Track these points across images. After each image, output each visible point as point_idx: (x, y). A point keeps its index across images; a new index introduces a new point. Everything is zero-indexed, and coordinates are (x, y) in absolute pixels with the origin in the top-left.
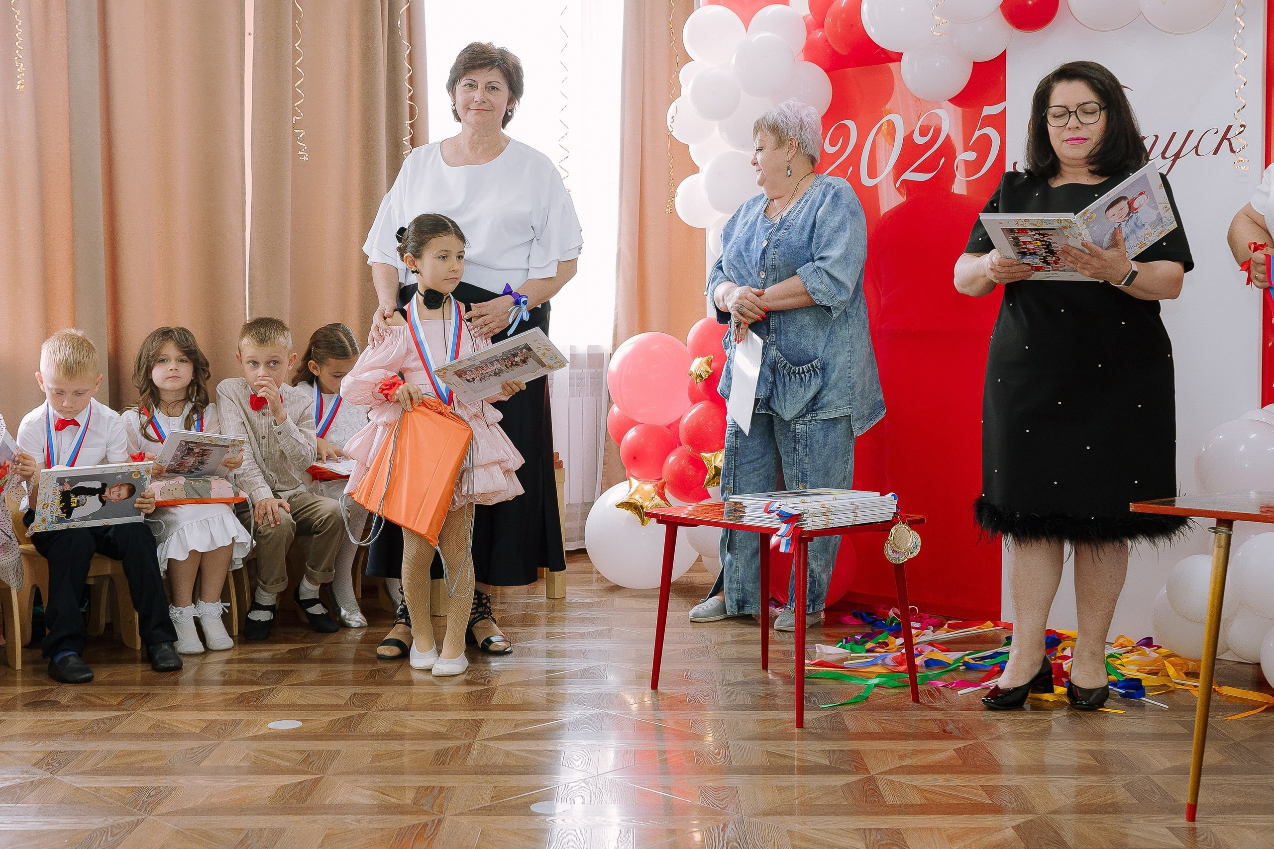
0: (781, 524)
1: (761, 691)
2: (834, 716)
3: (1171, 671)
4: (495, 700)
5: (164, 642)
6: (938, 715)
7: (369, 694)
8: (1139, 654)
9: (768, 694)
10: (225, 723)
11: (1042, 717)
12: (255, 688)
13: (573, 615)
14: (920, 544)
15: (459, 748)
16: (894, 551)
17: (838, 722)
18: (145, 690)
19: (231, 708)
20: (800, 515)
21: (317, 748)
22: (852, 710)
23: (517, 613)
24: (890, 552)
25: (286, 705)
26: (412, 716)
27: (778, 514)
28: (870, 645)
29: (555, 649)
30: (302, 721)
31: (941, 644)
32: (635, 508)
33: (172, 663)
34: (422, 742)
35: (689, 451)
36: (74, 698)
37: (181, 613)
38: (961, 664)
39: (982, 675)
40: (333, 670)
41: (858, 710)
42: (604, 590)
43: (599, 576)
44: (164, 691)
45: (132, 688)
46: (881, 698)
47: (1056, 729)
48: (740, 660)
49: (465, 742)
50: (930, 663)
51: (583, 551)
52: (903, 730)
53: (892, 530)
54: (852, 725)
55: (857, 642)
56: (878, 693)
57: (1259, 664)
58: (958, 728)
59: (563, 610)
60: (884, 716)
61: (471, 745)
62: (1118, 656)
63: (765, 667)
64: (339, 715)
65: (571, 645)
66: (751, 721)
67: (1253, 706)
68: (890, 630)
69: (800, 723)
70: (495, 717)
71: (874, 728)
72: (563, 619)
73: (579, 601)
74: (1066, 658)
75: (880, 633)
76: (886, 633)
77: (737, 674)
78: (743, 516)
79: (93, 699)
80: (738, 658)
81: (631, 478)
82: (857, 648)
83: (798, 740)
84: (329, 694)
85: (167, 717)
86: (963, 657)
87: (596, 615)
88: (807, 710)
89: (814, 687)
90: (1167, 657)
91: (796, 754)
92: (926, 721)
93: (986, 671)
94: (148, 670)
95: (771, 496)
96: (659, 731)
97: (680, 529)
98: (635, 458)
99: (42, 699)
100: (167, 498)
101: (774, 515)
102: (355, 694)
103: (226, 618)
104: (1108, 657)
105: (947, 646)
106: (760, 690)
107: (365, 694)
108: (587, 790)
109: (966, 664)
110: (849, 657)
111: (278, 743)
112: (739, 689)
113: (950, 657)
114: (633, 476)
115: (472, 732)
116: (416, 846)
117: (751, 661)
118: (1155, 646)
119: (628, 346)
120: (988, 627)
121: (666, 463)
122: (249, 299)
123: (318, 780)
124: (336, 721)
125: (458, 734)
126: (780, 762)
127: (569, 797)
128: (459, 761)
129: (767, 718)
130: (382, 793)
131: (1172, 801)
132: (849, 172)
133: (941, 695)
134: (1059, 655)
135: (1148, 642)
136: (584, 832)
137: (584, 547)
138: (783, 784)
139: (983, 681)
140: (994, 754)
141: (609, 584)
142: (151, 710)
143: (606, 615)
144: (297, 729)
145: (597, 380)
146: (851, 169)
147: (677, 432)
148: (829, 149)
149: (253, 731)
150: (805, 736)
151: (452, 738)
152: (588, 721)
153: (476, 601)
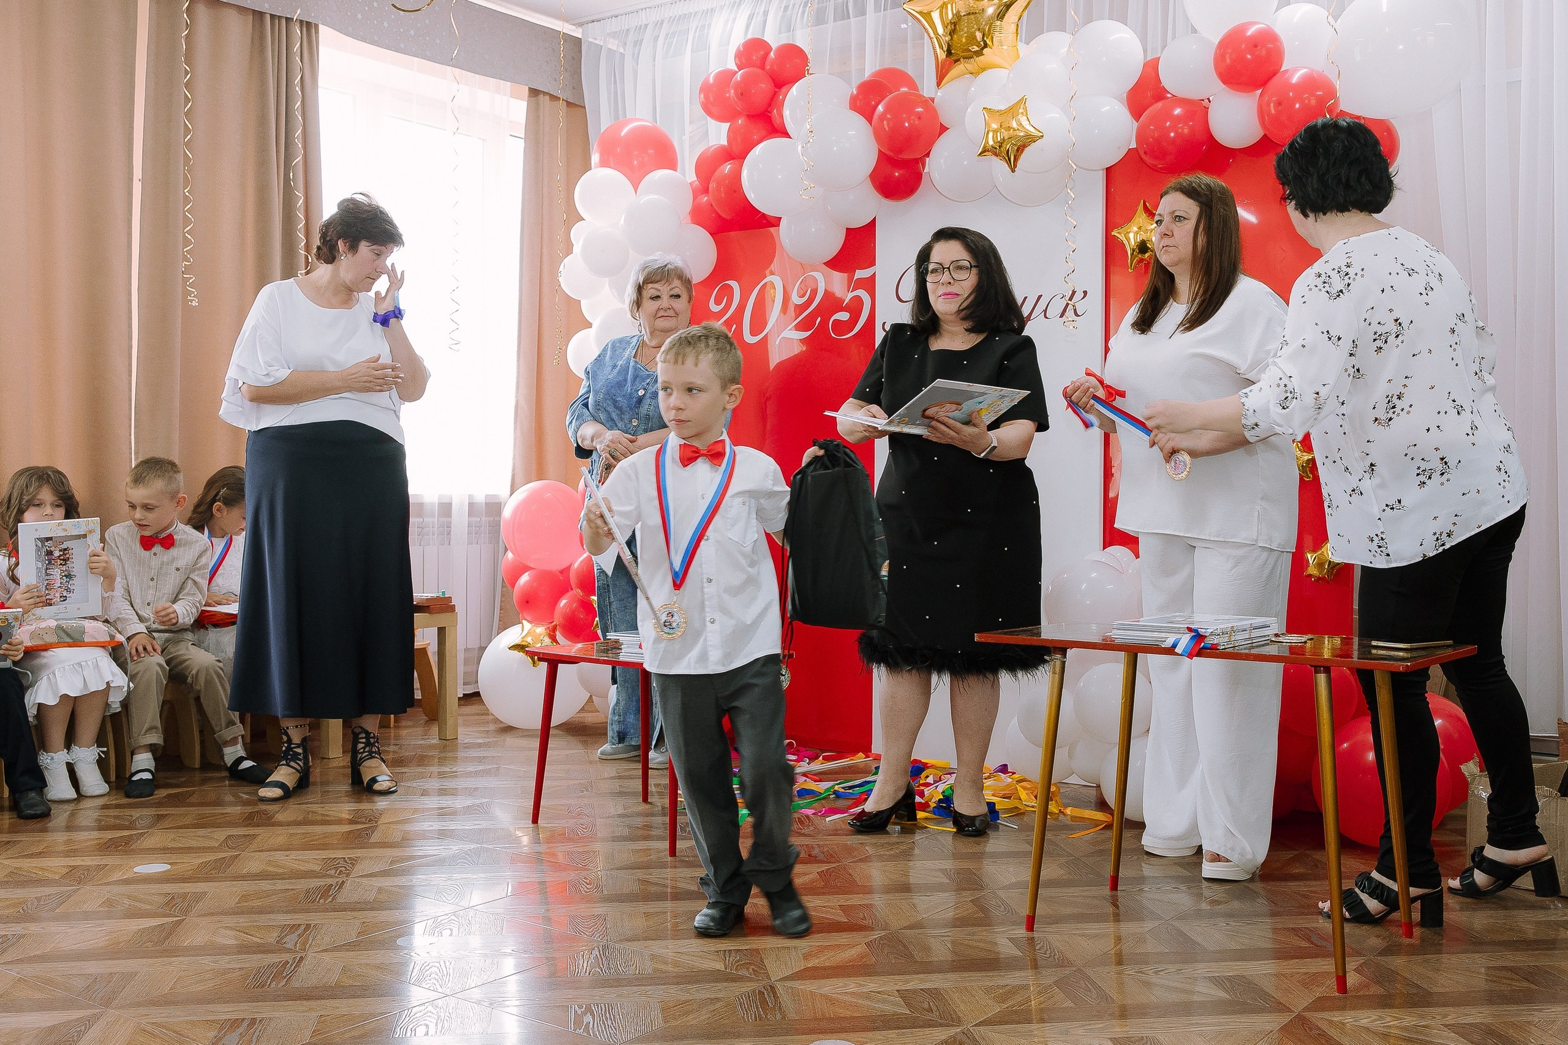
1: (639, 823)
3: (1023, 794)
4: (375, 838)
5: (31, 790)
7: (245, 835)
8: (994, 780)
9: (645, 826)
10: (88, 869)
11: (902, 840)
12: (126, 833)
13: (462, 755)
15: (332, 885)
19: (97, 853)
21: (182, 891)
23: (408, 754)
25: (156, 849)
26: (287, 856)
29: (442, 787)
30: (171, 864)
31: (815, 774)
32: (526, 650)
33: (39, 810)
34: (293, 881)
35: (580, 596)
37: (52, 759)
38: (831, 793)
39: (850, 802)
43: (492, 717)
44: (27, 839)
47: (917, 851)
48: (621, 794)
49: (337, 880)
50: (803, 793)
51: (477, 694)
57: (1098, 786)
59: (455, 749)
61: (343, 882)
63: (645, 799)
64: (211, 857)
65: (458, 783)
66: (627, 852)
67: (1095, 823)
69: (673, 851)
70: (371, 855)
72: (454, 759)
73: (470, 742)
74: (928, 785)
77: (618, 807)
78: (621, 653)
80: (620, 793)
81: (524, 621)
83: (671, 868)
84: (203, 837)
85: (27, 864)
86: (834, 786)
87: (486, 754)
90: (1019, 781)
91: (669, 882)
93: (853, 799)
94: (11, 818)
97: (560, 666)
98: (527, 602)
100: (37, 642)
102: (229, 837)
103: (102, 763)
105: (820, 777)
106: (639, 821)
107: (241, 836)
108: (456, 923)
109: (835, 792)
111: (142, 887)
112: (618, 821)
113: (822, 787)
114: (525, 619)
115: (347, 870)
116: (273, 985)
117: (633, 794)
118: (1010, 772)
119: (522, 493)
120: (859, 759)
121: (557, 606)
122: (135, 444)
123: (179, 922)
124: (206, 863)
125: (332, 872)
126: (653, 889)
127: (438, 930)
128: (330, 899)
129: (641, 848)
130: (244, 933)
131: (1014, 914)
132: (733, 330)
133: (809, 822)
134: (921, 782)
135: (1004, 769)
136: (448, 964)
137: (478, 690)
138: (651, 910)
139: (851, 807)
140: (855, 875)
141: (502, 725)
142: (6, 859)
143: (496, 755)
144: (164, 872)
145: (495, 527)
146: (734, 326)
147: (569, 577)
148: (714, 308)
149: (117, 876)
150: (678, 864)
151: (324, 876)
152: (466, 856)
153: (364, 740)
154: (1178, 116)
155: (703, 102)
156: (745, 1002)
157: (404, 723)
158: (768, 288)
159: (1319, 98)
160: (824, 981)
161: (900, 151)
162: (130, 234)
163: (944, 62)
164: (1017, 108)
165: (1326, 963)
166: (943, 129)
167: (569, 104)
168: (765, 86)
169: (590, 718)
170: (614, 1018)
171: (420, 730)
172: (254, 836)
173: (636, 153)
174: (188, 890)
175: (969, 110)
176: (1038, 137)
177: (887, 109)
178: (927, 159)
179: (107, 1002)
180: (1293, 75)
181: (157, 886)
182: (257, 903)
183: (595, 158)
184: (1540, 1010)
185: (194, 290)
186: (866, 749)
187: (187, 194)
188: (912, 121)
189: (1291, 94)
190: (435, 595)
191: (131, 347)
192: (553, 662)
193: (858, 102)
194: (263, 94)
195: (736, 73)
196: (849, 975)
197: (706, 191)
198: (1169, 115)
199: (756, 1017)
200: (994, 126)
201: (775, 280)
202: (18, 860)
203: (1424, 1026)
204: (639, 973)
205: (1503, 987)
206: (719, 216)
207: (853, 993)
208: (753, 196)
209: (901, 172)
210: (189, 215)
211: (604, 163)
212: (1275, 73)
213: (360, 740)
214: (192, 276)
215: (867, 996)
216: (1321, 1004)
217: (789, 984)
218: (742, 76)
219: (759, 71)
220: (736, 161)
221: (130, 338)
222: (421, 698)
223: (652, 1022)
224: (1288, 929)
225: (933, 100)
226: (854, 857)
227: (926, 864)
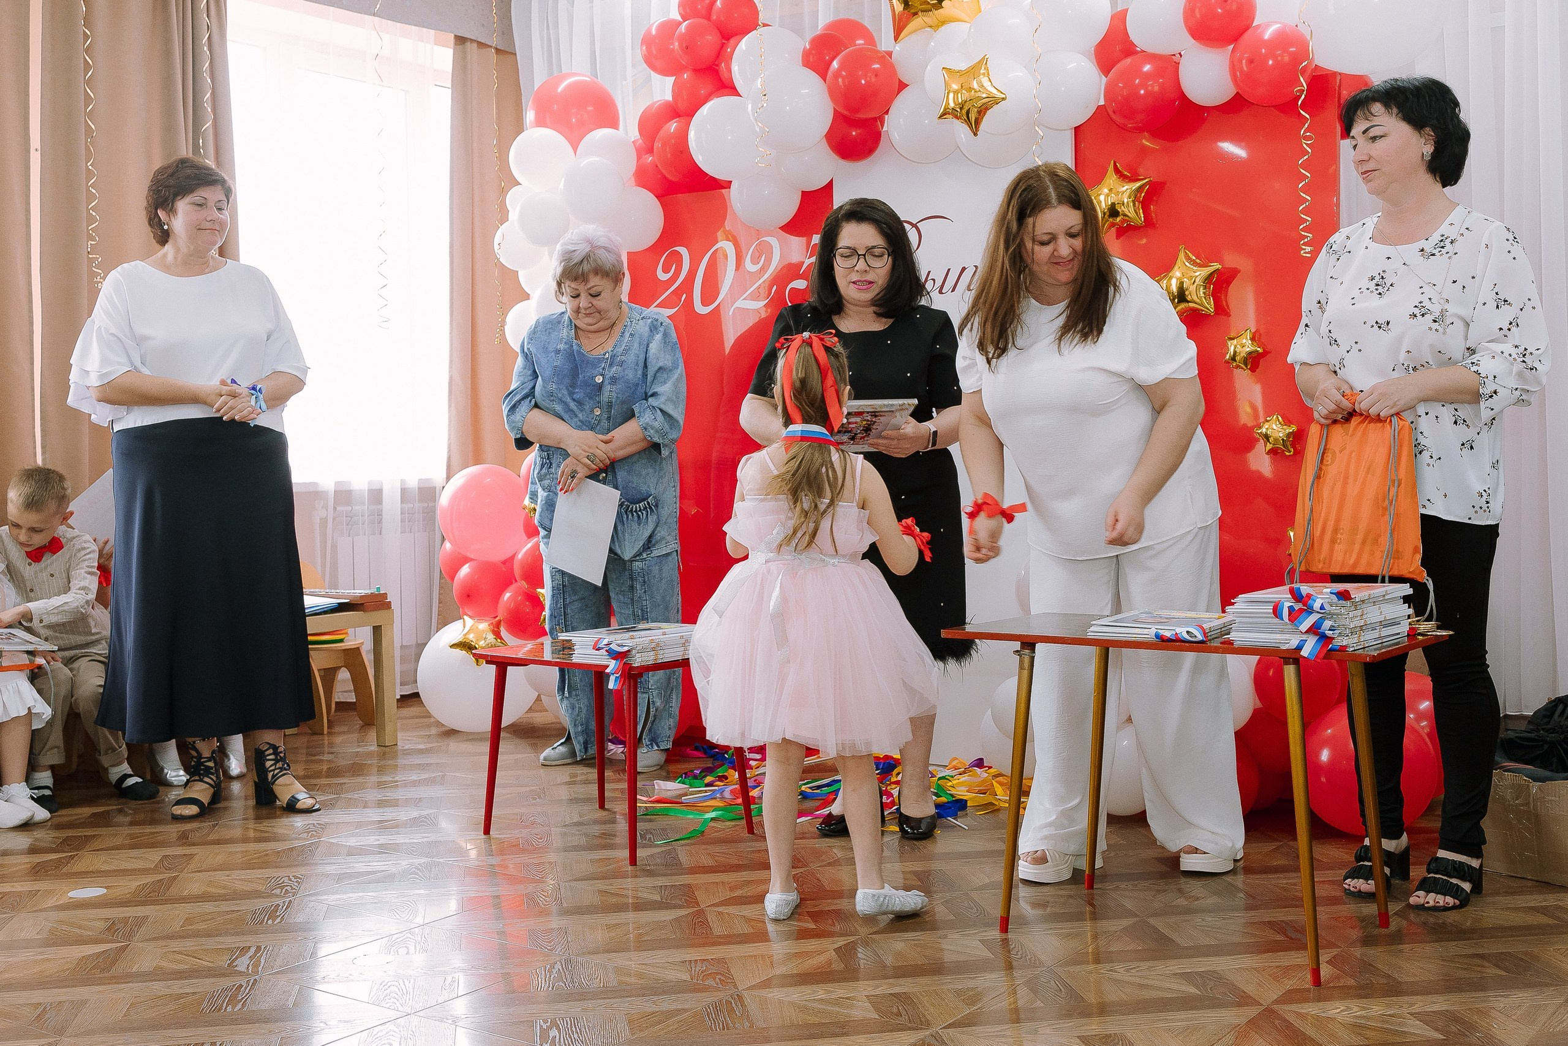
0: (610, 660)
1: (597, 831)
2: (669, 852)
3: (999, 790)
4: (319, 854)
7: (181, 855)
8: (969, 776)
9: (603, 834)
10: (19, 894)
13: (405, 762)
15: (278, 905)
17: (672, 857)
19: (26, 879)
20: (629, 651)
21: (123, 915)
22: (685, 845)
23: (345, 763)
25: (89, 872)
26: (228, 876)
27: (606, 651)
28: (709, 779)
29: (385, 798)
30: (106, 888)
32: (468, 648)
34: (238, 902)
39: (818, 803)
40: (141, 833)
41: (693, 845)
42: (439, 735)
43: (433, 720)
46: (716, 832)
48: (577, 801)
49: (284, 899)
51: (416, 695)
52: (736, 862)
54: (685, 859)
55: (696, 777)
56: (714, 827)
59: (395, 756)
60: (717, 849)
61: (290, 902)
62: (949, 778)
63: (602, 806)
64: (148, 879)
65: (401, 794)
66: (585, 862)
68: (729, 763)
69: (633, 860)
70: (317, 873)
71: (708, 862)
72: (395, 767)
73: (411, 748)
76: (725, 767)
77: (573, 814)
78: (572, 654)
80: (575, 799)
81: (465, 617)
82: (697, 782)
83: (631, 877)
84: (137, 858)
87: (429, 761)
88: (641, 848)
89: (648, 824)
90: (994, 776)
91: (630, 892)
93: (822, 800)
95: (600, 632)
96: (490, 877)
97: (510, 669)
98: (468, 596)
101: (603, 652)
102: (166, 856)
104: (940, 779)
106: (597, 829)
107: (177, 856)
108: (412, 941)
110: (688, 792)
111: (78, 912)
112: (574, 830)
114: (467, 615)
115: (292, 889)
116: (229, 1009)
117: (589, 800)
118: (986, 767)
119: (460, 479)
121: (500, 601)
123: (123, 949)
124: (143, 886)
125: (278, 891)
126: (613, 900)
127: (393, 948)
128: (278, 920)
129: (601, 857)
130: (193, 957)
131: (986, 915)
132: (683, 299)
135: (980, 763)
136: (407, 982)
137: (416, 690)
138: (614, 922)
139: (818, 809)
140: (823, 880)
141: (444, 729)
143: (440, 761)
144: (101, 896)
145: (429, 515)
146: (685, 295)
147: (512, 568)
148: (662, 276)
149: (51, 902)
150: (638, 873)
151: (271, 896)
152: (416, 871)
154: (1147, 73)
155: (645, 55)
156: (712, 1012)
157: (337, 729)
158: (720, 255)
159: (1291, 54)
160: (792, 988)
161: (857, 110)
162: (28, 211)
163: (901, 16)
164: (978, 68)
165: (1300, 955)
166: (902, 86)
167: (498, 51)
168: (712, 38)
169: (539, 719)
170: (581, 1032)
171: (355, 736)
172: (191, 856)
173: (574, 110)
174: (128, 915)
175: (929, 67)
176: (999, 98)
177: (842, 67)
178: (886, 116)
179: (60, 1031)
180: (1264, 31)
181: (96, 911)
182: (203, 926)
183: (530, 116)
184: (1507, 996)
185: (100, 272)
187: (90, 167)
188: (868, 79)
189: (1263, 51)
190: (369, 592)
191: (32, 333)
192: (502, 665)
193: (811, 57)
194: (168, 53)
195: (680, 23)
196: (818, 982)
198: (1138, 72)
199: (723, 1026)
200: (955, 87)
201: (726, 246)
203: (1390, 1015)
204: (604, 986)
205: (1473, 975)
206: (665, 178)
207: (822, 1000)
208: (701, 158)
209: (859, 132)
210: (94, 191)
211: (540, 122)
212: (1247, 28)
214: (99, 257)
215: (836, 1002)
216: (1291, 997)
217: (756, 992)
218: (687, 28)
219: (705, 22)
220: (682, 119)
221: (31, 323)
222: (355, 700)
223: (618, 1034)
224: (1264, 923)
225: (890, 54)
226: (823, 861)
227: (898, 866)
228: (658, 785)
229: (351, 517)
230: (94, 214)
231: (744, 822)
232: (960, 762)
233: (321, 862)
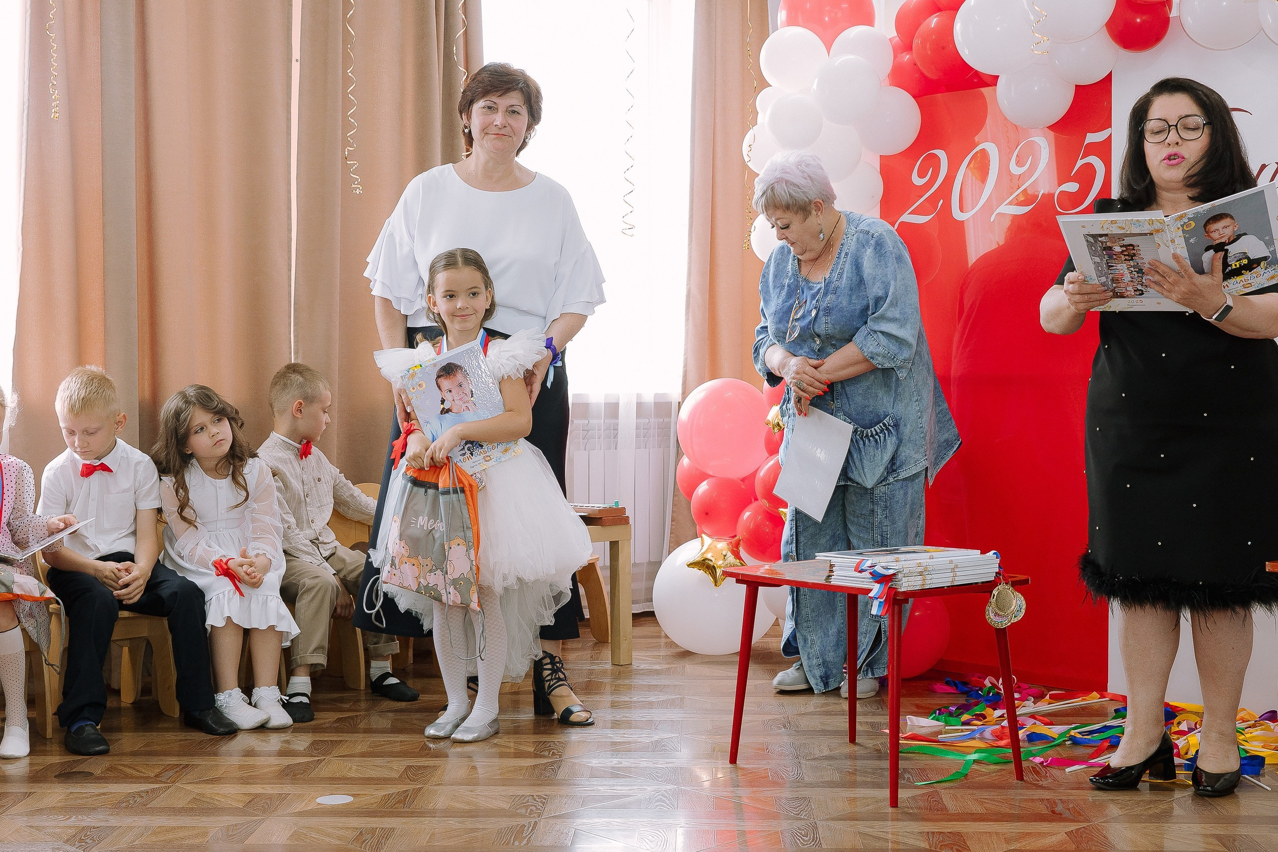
0: (873, 584)
1: (849, 767)
2: (930, 795)
4: (561, 774)
6: (1046, 795)
7: (424, 767)
8: (1262, 730)
9: (857, 770)
10: (270, 797)
11: (1161, 798)
12: (303, 760)
13: (641, 682)
14: (1024, 607)
15: (524, 826)
16: (996, 614)
17: (936, 801)
18: (184, 761)
19: (276, 781)
20: (894, 574)
21: (369, 826)
22: (951, 788)
23: (581, 680)
24: (992, 615)
25: (336, 778)
26: (472, 791)
27: (871, 573)
28: (965, 717)
30: (353, 795)
31: (1044, 716)
32: (707, 567)
34: (483, 819)
35: (766, 507)
36: (108, 769)
38: (1066, 739)
39: (1091, 751)
40: (385, 741)
41: (957, 788)
42: (673, 656)
43: (668, 640)
44: (203, 762)
45: (169, 758)
46: (981, 775)
47: (1178, 811)
48: (824, 733)
49: (529, 820)
50: (1033, 738)
51: (651, 614)
52: (1008, 811)
53: (994, 592)
54: (951, 805)
55: (951, 714)
56: (978, 770)
58: (1069, 809)
59: (631, 676)
60: (985, 794)
61: (536, 823)
62: (1241, 731)
63: (852, 740)
64: (392, 789)
65: (638, 715)
66: (841, 800)
68: (987, 701)
69: (894, 802)
70: (561, 794)
71: (977, 808)
72: (630, 687)
73: (647, 668)
74: (1182, 733)
75: (976, 704)
76: (983, 705)
77: (822, 747)
78: (832, 576)
79: (128, 770)
80: (823, 731)
81: (703, 535)
82: (952, 720)
83: (892, 820)
84: (382, 767)
85: (208, 790)
86: (1069, 731)
87: (666, 682)
88: (902, 788)
89: (907, 762)
91: (890, 836)
92: (1033, 800)
93: (1095, 747)
95: (861, 554)
96: (739, 810)
97: (761, 589)
98: (707, 514)
99: (74, 770)
101: (866, 575)
102: (409, 767)
105: (1050, 718)
106: (848, 765)
107: (420, 767)
109: (1072, 738)
110: (944, 730)
111: (327, 819)
112: (825, 763)
113: (1055, 731)
114: (705, 533)
115: (537, 809)
117: (836, 733)
119: (698, 394)
120: (1093, 699)
121: (740, 519)
122: (294, 342)
124: (389, 796)
125: (523, 811)
126: (878, 845)
128: (525, 842)
129: (855, 796)
132: (940, 205)
133: (1046, 773)
134: (1175, 729)
135: (1272, 716)
137: (652, 610)
139: (1093, 756)
140: (1111, 837)
141: (679, 650)
142: (190, 783)
143: (677, 683)
144: (347, 804)
145: (664, 430)
146: (941, 201)
147: (753, 487)
148: (917, 181)
149: (301, 807)
150: (900, 816)
151: (516, 815)
152: (663, 798)
153: (549, 666)
158: (981, 156)
162: (289, 120)
171: (587, 654)
172: (435, 768)
173: (827, 8)
174: (374, 826)
181: (343, 819)
182: (449, 843)
183: (781, 17)
185: (358, 177)
186: (1102, 688)
187: (350, 74)
190: (606, 506)
197: (909, 48)
201: (990, 147)
202: (203, 786)
206: (922, 74)
208: (967, 53)
209: (1144, 17)
210: (352, 97)
211: (792, 21)
213: (544, 667)
214: (355, 162)
220: (945, 14)
221: (290, 230)
222: (589, 617)
226: (1107, 816)
227: (1197, 828)
228: (911, 721)
229: (588, 431)
230: (352, 120)
231: (1012, 767)
232: (1249, 714)
233: (564, 782)
